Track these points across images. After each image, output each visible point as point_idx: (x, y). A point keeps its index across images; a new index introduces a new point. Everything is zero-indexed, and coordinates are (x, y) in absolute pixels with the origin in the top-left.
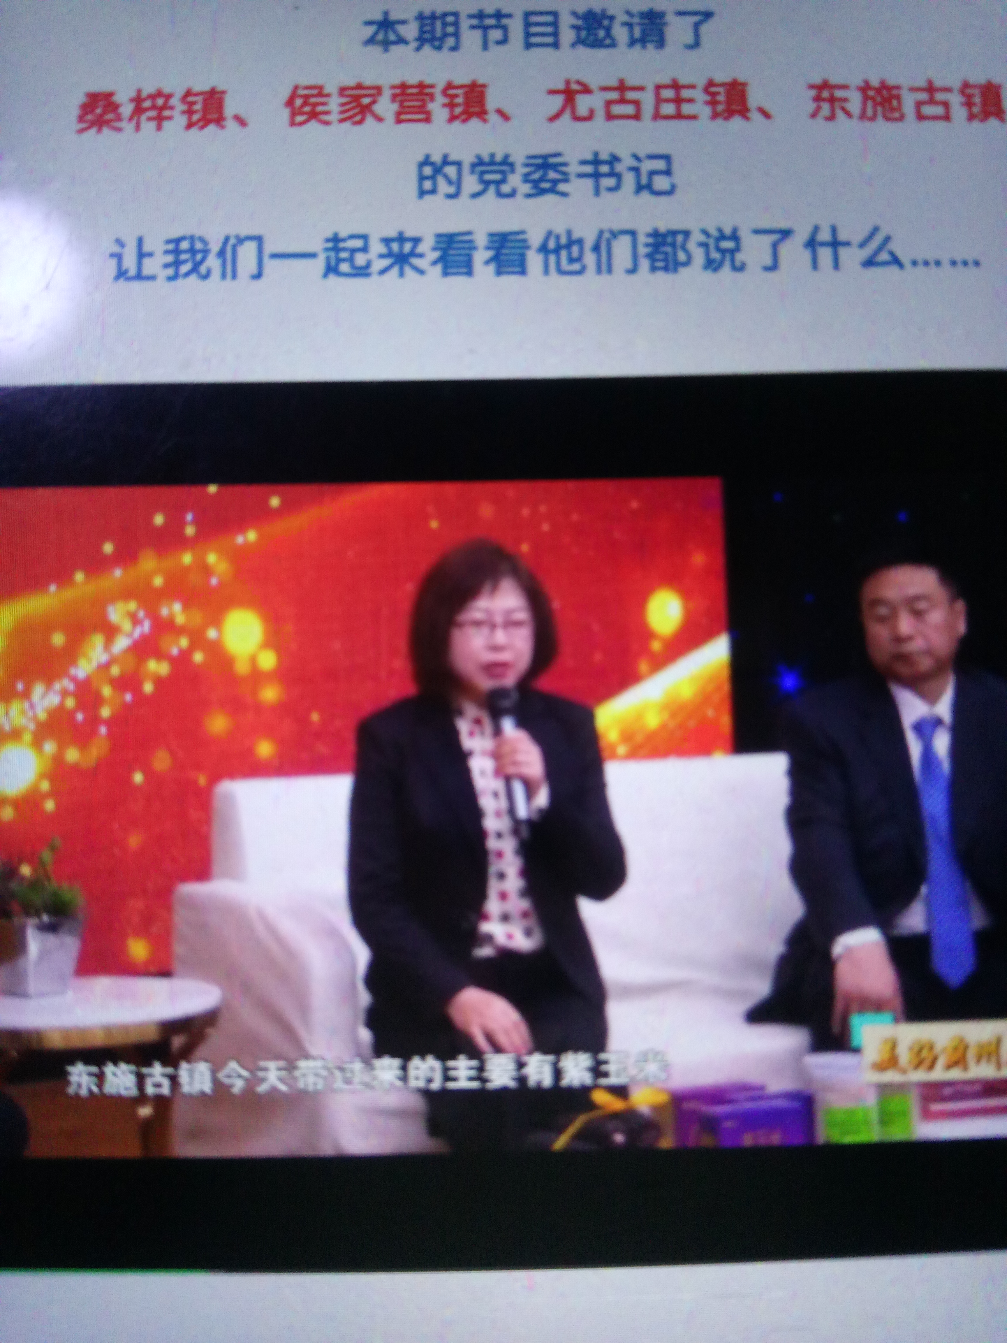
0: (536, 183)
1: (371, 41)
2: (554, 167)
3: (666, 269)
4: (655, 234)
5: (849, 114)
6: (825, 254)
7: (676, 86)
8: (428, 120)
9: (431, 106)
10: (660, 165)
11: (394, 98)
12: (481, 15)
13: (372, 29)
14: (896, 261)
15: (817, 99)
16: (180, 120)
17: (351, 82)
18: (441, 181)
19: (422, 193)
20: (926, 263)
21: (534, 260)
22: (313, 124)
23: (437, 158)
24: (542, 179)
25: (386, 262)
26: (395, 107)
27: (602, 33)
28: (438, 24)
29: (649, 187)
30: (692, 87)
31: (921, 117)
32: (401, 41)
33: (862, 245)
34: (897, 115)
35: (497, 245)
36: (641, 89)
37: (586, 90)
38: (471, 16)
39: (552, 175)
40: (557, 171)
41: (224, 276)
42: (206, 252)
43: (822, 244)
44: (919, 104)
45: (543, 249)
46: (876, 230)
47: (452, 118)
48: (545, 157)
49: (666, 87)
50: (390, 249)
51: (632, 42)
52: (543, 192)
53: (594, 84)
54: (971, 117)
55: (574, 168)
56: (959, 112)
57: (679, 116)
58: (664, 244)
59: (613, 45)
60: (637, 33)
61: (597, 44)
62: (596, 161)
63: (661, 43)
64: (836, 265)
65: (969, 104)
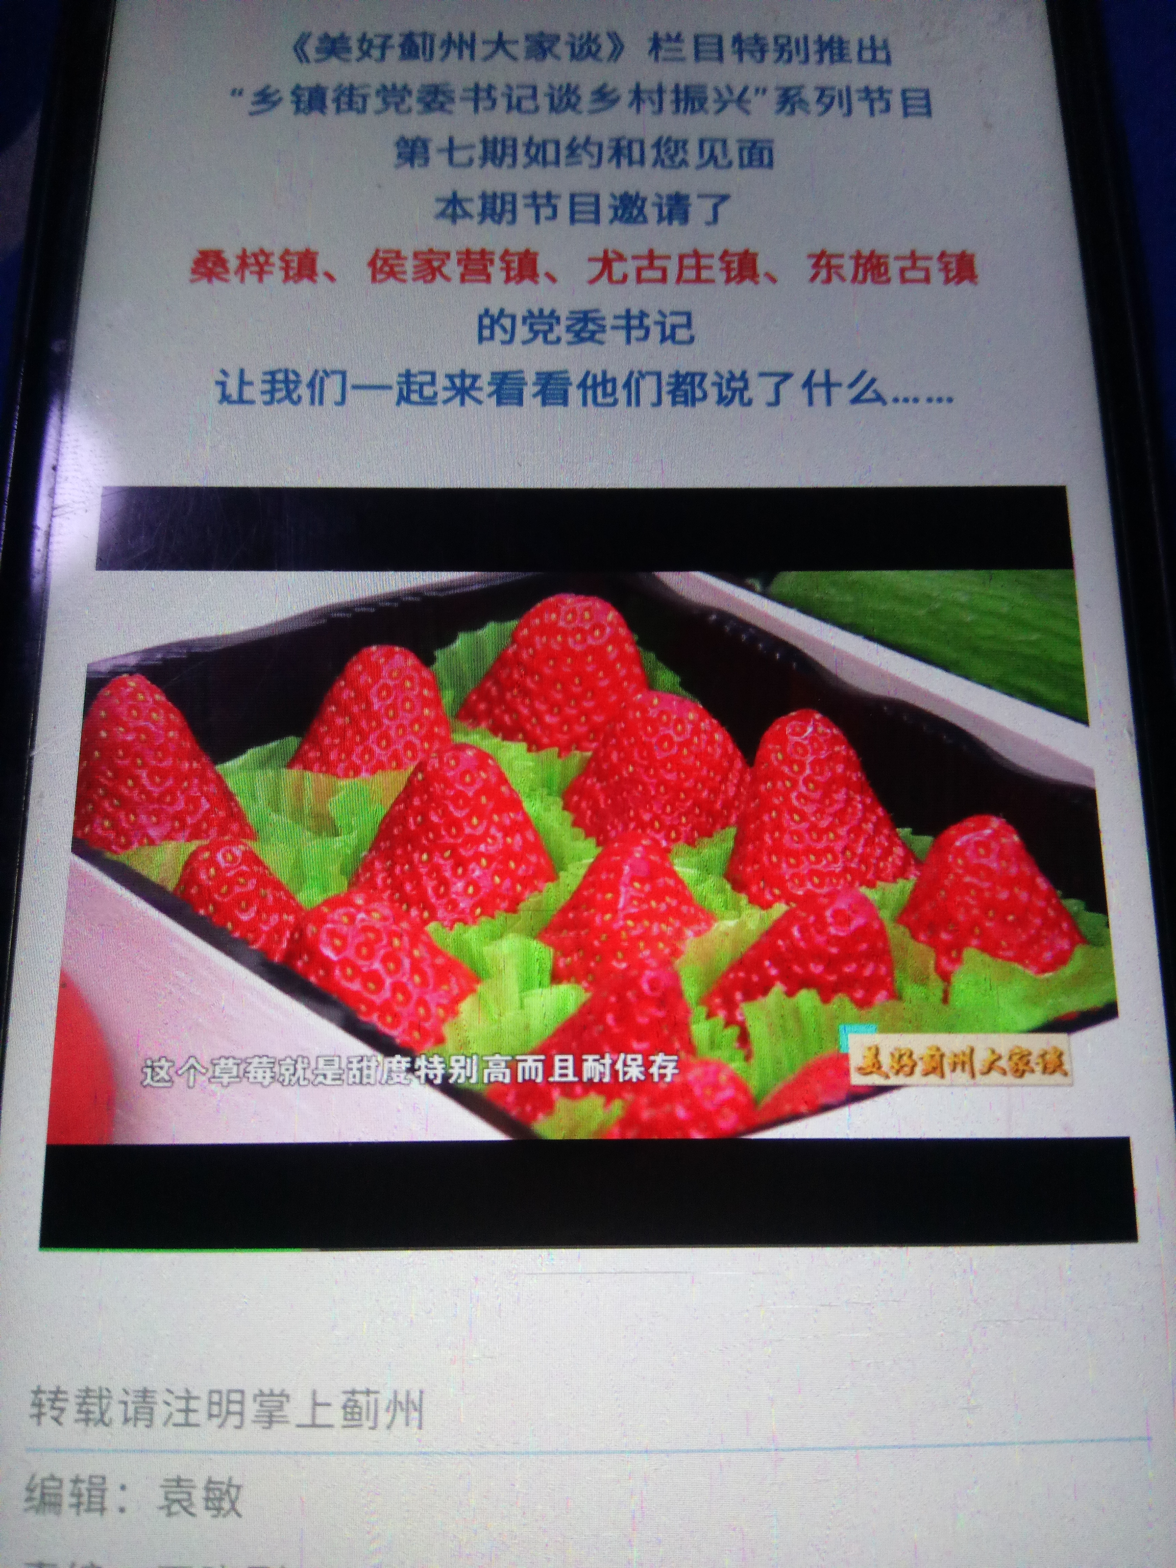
0: (577, 334)
1: (442, 214)
2: (593, 320)
3: (686, 403)
4: (677, 375)
5: (843, 279)
6: (819, 393)
7: (696, 255)
8: (488, 279)
9: (490, 269)
10: (683, 320)
11: (459, 262)
12: (534, 196)
13: (442, 205)
14: (879, 398)
15: (816, 265)
16: (279, 275)
17: (425, 248)
18: (497, 329)
19: (481, 339)
20: (906, 400)
21: (575, 394)
22: (392, 281)
23: (495, 311)
24: (582, 330)
25: (449, 394)
26: (461, 269)
27: (635, 212)
28: (499, 202)
29: (673, 337)
30: (711, 256)
31: (904, 280)
32: (467, 214)
33: (852, 385)
34: (884, 278)
35: (543, 382)
36: (668, 257)
37: (621, 258)
38: (525, 197)
39: (591, 327)
40: (594, 324)
41: (312, 402)
42: (297, 382)
43: (818, 385)
44: (903, 271)
45: (583, 385)
46: (863, 373)
47: (508, 279)
48: (586, 313)
49: (689, 256)
50: (453, 383)
51: (661, 219)
52: (582, 340)
53: (627, 253)
54: (947, 281)
55: (609, 322)
56: (937, 277)
57: (698, 279)
58: (684, 383)
59: (645, 221)
60: (665, 211)
61: (630, 220)
62: (628, 316)
63: (685, 219)
64: (829, 402)
65: (946, 269)
